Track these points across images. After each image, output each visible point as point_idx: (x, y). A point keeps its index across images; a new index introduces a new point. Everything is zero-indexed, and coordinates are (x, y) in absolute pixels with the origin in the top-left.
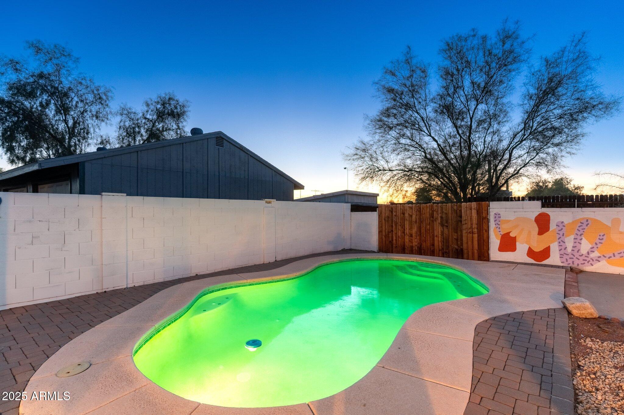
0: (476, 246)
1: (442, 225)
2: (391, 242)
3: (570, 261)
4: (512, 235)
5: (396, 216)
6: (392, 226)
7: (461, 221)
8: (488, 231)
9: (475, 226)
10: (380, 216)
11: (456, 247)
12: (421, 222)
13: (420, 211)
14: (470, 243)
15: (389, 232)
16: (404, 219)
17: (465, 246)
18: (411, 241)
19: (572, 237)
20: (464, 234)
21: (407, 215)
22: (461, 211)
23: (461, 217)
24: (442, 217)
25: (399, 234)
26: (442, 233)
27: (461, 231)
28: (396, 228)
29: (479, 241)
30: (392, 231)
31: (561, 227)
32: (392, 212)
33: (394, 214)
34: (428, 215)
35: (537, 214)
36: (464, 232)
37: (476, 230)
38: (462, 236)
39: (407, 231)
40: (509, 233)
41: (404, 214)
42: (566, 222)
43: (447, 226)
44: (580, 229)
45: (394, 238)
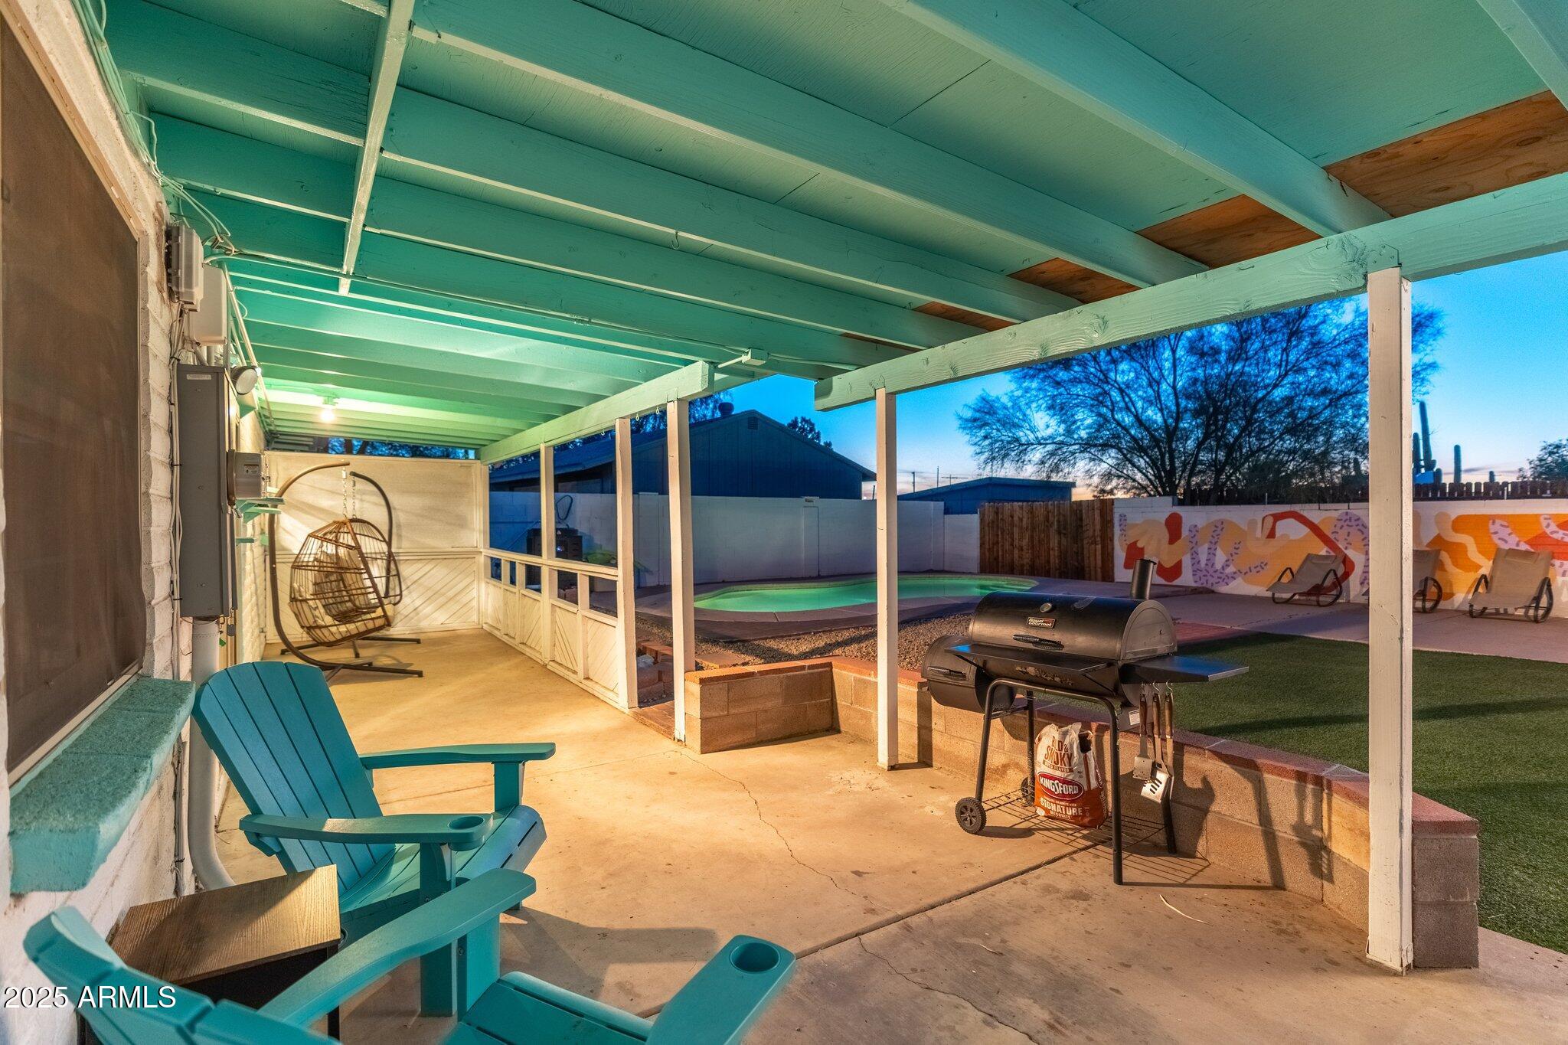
0: (1099, 563)
1: (1059, 533)
2: (996, 559)
3: (1204, 580)
4: (1140, 545)
5: (1002, 519)
6: (998, 535)
7: (1082, 526)
8: (1112, 540)
9: (1098, 533)
10: (982, 520)
11: (1076, 564)
12: (1033, 529)
13: (1032, 513)
14: (1092, 559)
15: (993, 544)
16: (1012, 525)
17: (1086, 562)
18: (1020, 557)
19: (1206, 546)
20: (1085, 546)
21: (1016, 518)
22: (1081, 511)
23: (1081, 519)
24: (1059, 521)
25: (1007, 547)
26: (1060, 543)
27: (1082, 540)
28: (1003, 538)
29: (1103, 554)
30: (998, 543)
31: (1194, 533)
32: (997, 513)
33: (1000, 517)
34: (1042, 518)
35: (1166, 515)
36: (1085, 542)
37: (1099, 539)
38: (1083, 549)
39: (1016, 542)
40: (1135, 543)
41: (1012, 517)
42: (1199, 526)
43: (1065, 534)
44: (1215, 534)
45: (1000, 553)
